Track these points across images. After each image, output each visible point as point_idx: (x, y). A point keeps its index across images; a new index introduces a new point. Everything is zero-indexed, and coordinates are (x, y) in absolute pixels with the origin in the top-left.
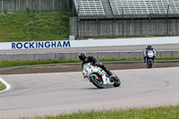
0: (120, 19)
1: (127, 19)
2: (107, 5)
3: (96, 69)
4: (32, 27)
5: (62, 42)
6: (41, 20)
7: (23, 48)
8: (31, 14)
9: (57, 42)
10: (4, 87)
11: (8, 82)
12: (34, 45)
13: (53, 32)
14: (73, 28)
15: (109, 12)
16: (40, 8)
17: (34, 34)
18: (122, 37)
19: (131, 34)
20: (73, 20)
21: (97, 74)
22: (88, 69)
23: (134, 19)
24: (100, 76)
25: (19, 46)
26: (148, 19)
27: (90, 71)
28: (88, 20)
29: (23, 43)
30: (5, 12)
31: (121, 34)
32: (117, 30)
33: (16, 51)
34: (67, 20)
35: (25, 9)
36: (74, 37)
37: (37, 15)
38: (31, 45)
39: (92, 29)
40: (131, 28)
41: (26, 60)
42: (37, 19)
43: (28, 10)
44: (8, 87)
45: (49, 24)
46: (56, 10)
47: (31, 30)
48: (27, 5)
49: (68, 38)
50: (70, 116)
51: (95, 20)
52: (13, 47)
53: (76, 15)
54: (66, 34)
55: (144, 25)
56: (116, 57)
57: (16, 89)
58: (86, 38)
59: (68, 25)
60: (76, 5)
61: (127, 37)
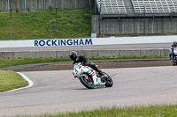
0: (142, 17)
1: (149, 17)
2: (128, 4)
3: (87, 69)
4: (54, 25)
5: (84, 40)
6: (63, 18)
7: (46, 45)
8: (54, 12)
9: (79, 40)
10: (27, 84)
11: (31, 79)
12: (57, 43)
13: (75, 29)
14: (95, 26)
15: (131, 11)
16: (62, 6)
17: (56, 32)
18: (144, 35)
19: (153, 32)
20: (95, 18)
21: (87, 74)
22: (78, 69)
23: (156, 17)
24: (90, 76)
25: (42, 43)
26: (169, 17)
27: (79, 71)
28: (111, 18)
29: (46, 41)
30: (28, 10)
31: (143, 32)
32: (139, 28)
33: (39, 49)
34: (90, 18)
35: (47, 8)
36: (95, 35)
37: (59, 13)
38: (53, 43)
39: (114, 27)
40: (153, 26)
41: (48, 57)
42: (60, 17)
43: (51, 8)
44: (31, 83)
45: (71, 22)
46: (78, 8)
47: (53, 27)
48: (50, 3)
49: (90, 35)
50: (92, 113)
51: (117, 18)
52: (36, 44)
53: (98, 13)
54: (87, 32)
55: (165, 23)
56: (137, 55)
57: (39, 85)
58: (108, 35)
59: (90, 23)
60: (98, 3)
61: (149, 35)
